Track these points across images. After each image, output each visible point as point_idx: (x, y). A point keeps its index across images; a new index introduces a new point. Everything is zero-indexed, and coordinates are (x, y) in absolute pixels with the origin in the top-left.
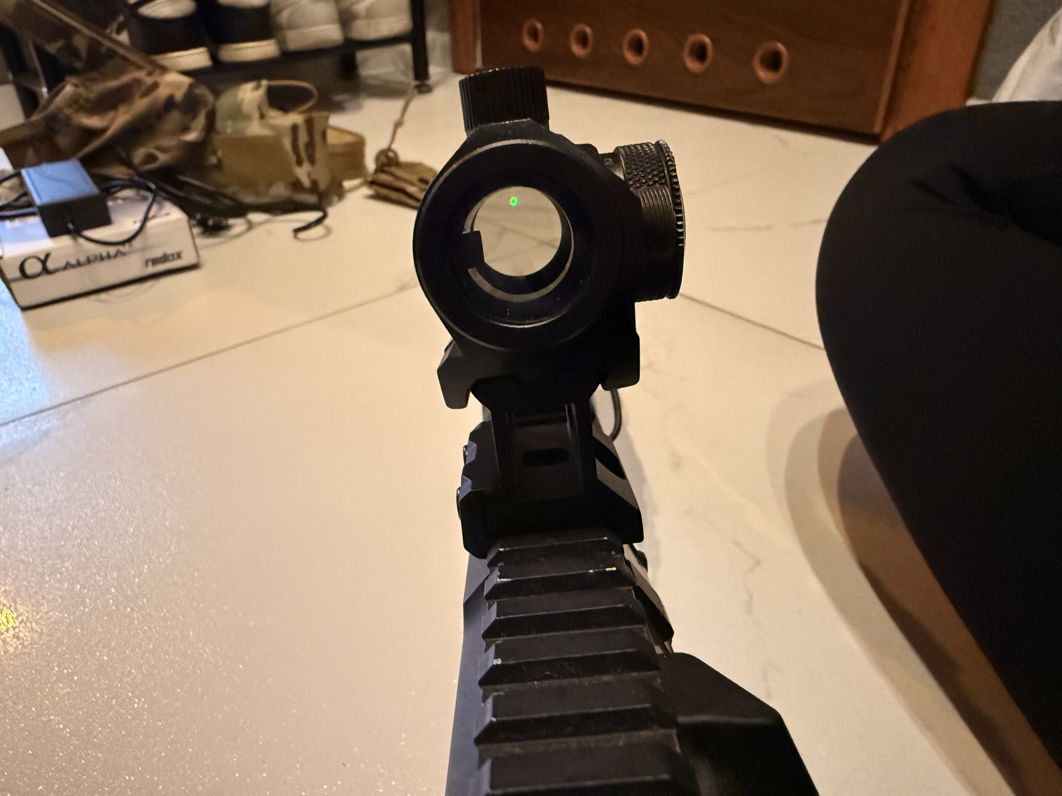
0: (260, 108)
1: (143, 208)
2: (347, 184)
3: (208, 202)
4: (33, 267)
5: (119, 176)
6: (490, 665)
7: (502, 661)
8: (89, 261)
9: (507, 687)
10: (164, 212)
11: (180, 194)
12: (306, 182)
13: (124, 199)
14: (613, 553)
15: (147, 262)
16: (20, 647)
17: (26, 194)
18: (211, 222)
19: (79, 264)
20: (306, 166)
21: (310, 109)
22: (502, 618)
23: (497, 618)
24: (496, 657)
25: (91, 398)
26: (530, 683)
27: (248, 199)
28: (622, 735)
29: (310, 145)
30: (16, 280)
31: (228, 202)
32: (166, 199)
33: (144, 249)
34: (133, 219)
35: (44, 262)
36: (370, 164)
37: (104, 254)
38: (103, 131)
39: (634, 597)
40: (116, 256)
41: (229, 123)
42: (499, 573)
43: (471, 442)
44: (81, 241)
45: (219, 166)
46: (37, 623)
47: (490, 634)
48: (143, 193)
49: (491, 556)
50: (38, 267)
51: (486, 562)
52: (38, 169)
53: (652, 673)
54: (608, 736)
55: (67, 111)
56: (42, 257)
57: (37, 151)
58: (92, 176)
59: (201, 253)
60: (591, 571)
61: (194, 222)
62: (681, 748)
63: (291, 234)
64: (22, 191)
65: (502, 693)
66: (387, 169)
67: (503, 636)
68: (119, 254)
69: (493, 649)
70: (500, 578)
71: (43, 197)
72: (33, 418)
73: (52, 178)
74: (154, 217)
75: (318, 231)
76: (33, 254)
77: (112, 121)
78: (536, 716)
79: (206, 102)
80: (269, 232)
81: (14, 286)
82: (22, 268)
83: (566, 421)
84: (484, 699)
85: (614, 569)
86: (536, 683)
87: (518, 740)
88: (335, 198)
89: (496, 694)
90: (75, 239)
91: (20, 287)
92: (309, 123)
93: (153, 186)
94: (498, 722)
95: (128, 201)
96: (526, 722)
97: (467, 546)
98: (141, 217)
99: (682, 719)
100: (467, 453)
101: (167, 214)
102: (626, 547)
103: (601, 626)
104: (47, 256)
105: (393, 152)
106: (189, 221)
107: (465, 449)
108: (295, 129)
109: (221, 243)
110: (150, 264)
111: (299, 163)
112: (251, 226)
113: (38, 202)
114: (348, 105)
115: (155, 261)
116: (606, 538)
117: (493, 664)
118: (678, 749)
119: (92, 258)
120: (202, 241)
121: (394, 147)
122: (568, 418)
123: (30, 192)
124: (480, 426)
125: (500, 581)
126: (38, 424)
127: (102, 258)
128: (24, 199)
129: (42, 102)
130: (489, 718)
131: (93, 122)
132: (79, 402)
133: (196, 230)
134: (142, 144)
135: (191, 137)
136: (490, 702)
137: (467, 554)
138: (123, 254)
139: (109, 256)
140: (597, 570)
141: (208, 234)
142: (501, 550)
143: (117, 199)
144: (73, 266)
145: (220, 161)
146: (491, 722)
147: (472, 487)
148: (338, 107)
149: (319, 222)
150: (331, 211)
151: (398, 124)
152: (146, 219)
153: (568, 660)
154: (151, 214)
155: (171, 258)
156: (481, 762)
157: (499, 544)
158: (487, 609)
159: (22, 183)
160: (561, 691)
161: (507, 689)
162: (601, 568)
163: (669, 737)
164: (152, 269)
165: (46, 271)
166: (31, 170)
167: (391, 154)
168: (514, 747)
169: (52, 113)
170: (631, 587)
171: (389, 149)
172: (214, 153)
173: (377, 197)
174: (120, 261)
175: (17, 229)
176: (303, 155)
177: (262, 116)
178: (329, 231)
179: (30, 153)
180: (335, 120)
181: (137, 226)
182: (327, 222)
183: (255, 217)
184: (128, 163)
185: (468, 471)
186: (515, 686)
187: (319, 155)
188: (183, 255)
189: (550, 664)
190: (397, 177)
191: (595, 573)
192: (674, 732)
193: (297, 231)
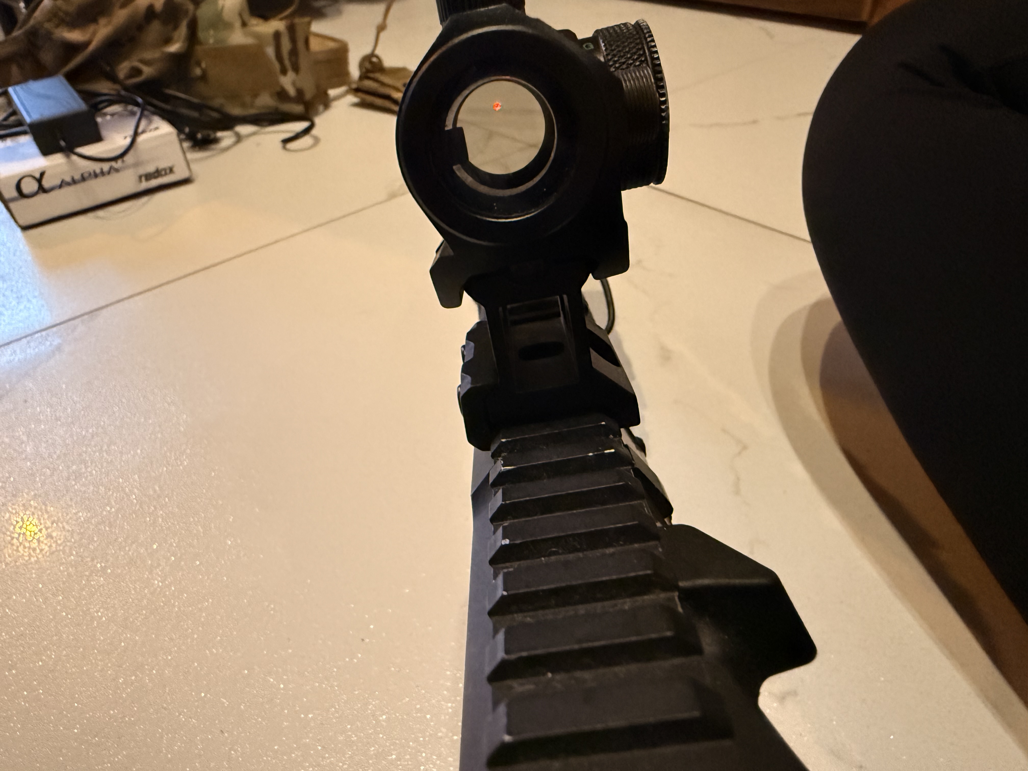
0: (240, 15)
1: (132, 123)
2: (332, 92)
3: (195, 114)
4: (29, 186)
5: (105, 91)
6: (498, 545)
7: (510, 541)
8: (83, 179)
9: (516, 564)
10: (153, 126)
11: (168, 107)
12: (292, 92)
13: (112, 115)
14: (611, 436)
15: (140, 177)
16: (54, 545)
17: (15, 113)
18: (199, 136)
19: (74, 182)
20: (291, 75)
21: (292, 15)
22: (508, 502)
23: (503, 503)
24: (504, 538)
25: (97, 312)
26: (538, 560)
27: (236, 111)
28: (628, 600)
29: (294, 52)
30: (13, 200)
31: (215, 115)
32: (154, 113)
33: (136, 165)
34: (123, 135)
35: (39, 180)
36: (354, 71)
37: (98, 171)
38: (86, 44)
39: (633, 476)
40: (109, 173)
41: (212, 32)
42: (502, 462)
43: (468, 341)
44: (74, 158)
45: (204, 77)
46: (67, 523)
47: (496, 518)
48: (130, 107)
49: (494, 447)
50: (34, 186)
51: (490, 453)
52: (24, 86)
53: (652, 543)
54: (612, 602)
55: (47, 25)
56: (38, 175)
57: (20, 67)
58: (80, 92)
59: (193, 166)
60: (591, 454)
61: (183, 136)
62: (682, 607)
63: (280, 145)
64: (10, 110)
65: (511, 570)
66: (371, 75)
67: (510, 519)
68: (112, 170)
69: (500, 531)
70: (503, 467)
71: (32, 114)
72: (44, 333)
73: (39, 96)
74: (144, 132)
75: (306, 141)
76: (28, 174)
77: (94, 34)
78: (545, 587)
79: (187, 12)
80: (258, 144)
81: (12, 205)
82: (18, 187)
83: (559, 316)
84: (495, 576)
85: (613, 451)
86: (543, 559)
87: (529, 611)
88: (321, 108)
89: (505, 570)
90: (68, 156)
91: (18, 206)
92: (291, 29)
93: (140, 100)
94: (508, 596)
95: (116, 117)
96: (536, 594)
97: (471, 439)
98: (131, 132)
99: (682, 584)
100: (465, 353)
101: (157, 128)
102: (623, 431)
103: (603, 504)
104: (42, 174)
105: (377, 57)
106: (178, 135)
107: (463, 349)
108: (277, 35)
109: (213, 156)
110: (143, 179)
111: (284, 72)
112: (239, 138)
113: (28, 120)
114: (328, 10)
115: (149, 177)
116: (603, 423)
117: (502, 544)
118: (680, 609)
119: (86, 175)
120: (193, 156)
121: (377, 52)
122: (561, 313)
123: (19, 110)
124: (476, 326)
125: (504, 469)
126: (50, 339)
127: (96, 176)
128: (13, 118)
129: (21, 18)
130: (501, 592)
131: (75, 36)
132: (86, 317)
133: (186, 145)
134: (126, 57)
135: (174, 48)
136: (500, 578)
137: (472, 448)
138: (117, 170)
139: (103, 173)
140: (596, 453)
141: (197, 148)
142: (503, 440)
143: (105, 114)
144: (68, 184)
145: (204, 73)
146: (503, 597)
147: (472, 383)
148: (319, 14)
149: (307, 131)
150: (318, 120)
151: (381, 28)
152: (136, 134)
153: (573, 535)
154: (140, 130)
155: (163, 173)
156: (496, 631)
157: (501, 436)
158: (493, 496)
159: (10, 102)
160: (566, 564)
161: (516, 566)
162: (600, 451)
163: (672, 599)
164: (145, 185)
165: (42, 189)
166: (18, 88)
167: (374, 60)
168: (526, 617)
169: (33, 27)
170: (630, 467)
171: (373, 55)
172: (198, 64)
173: (363, 105)
174: (115, 176)
175: (9, 148)
176: (287, 62)
177: (244, 24)
178: (317, 140)
179: (15, 70)
180: (318, 27)
181: (128, 140)
182: (314, 132)
183: (244, 129)
184: (113, 78)
185: (467, 369)
186: (524, 563)
187: (304, 62)
188: (175, 169)
189: (556, 541)
190: (383, 84)
191: (595, 456)
192: (676, 594)
193: (286, 141)
